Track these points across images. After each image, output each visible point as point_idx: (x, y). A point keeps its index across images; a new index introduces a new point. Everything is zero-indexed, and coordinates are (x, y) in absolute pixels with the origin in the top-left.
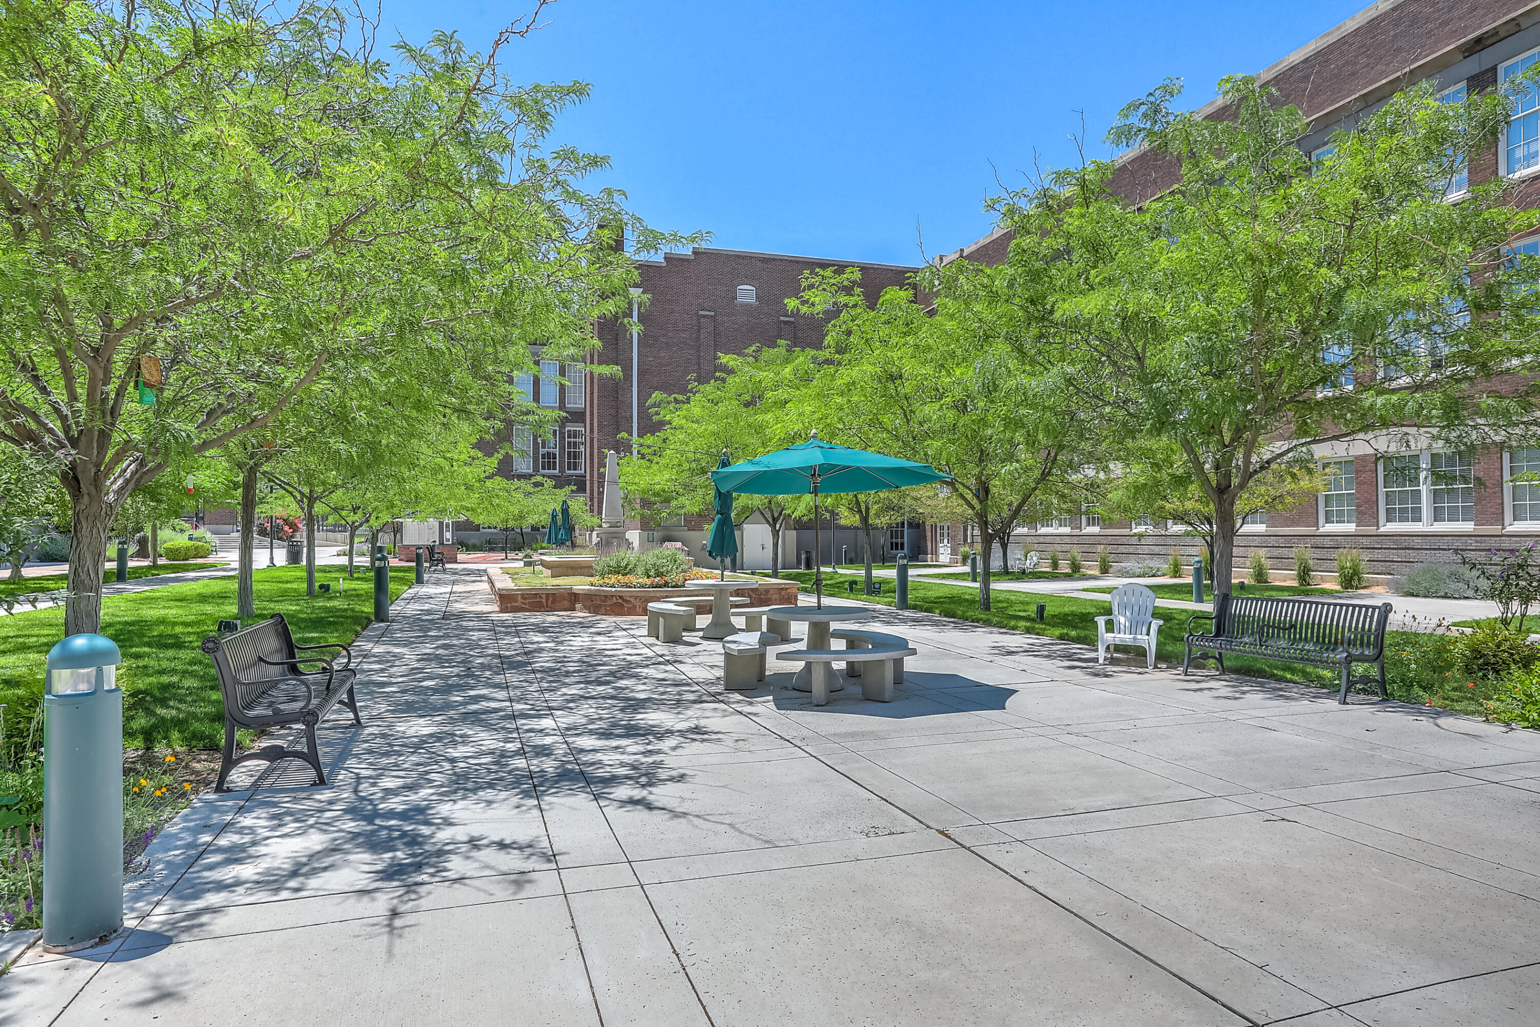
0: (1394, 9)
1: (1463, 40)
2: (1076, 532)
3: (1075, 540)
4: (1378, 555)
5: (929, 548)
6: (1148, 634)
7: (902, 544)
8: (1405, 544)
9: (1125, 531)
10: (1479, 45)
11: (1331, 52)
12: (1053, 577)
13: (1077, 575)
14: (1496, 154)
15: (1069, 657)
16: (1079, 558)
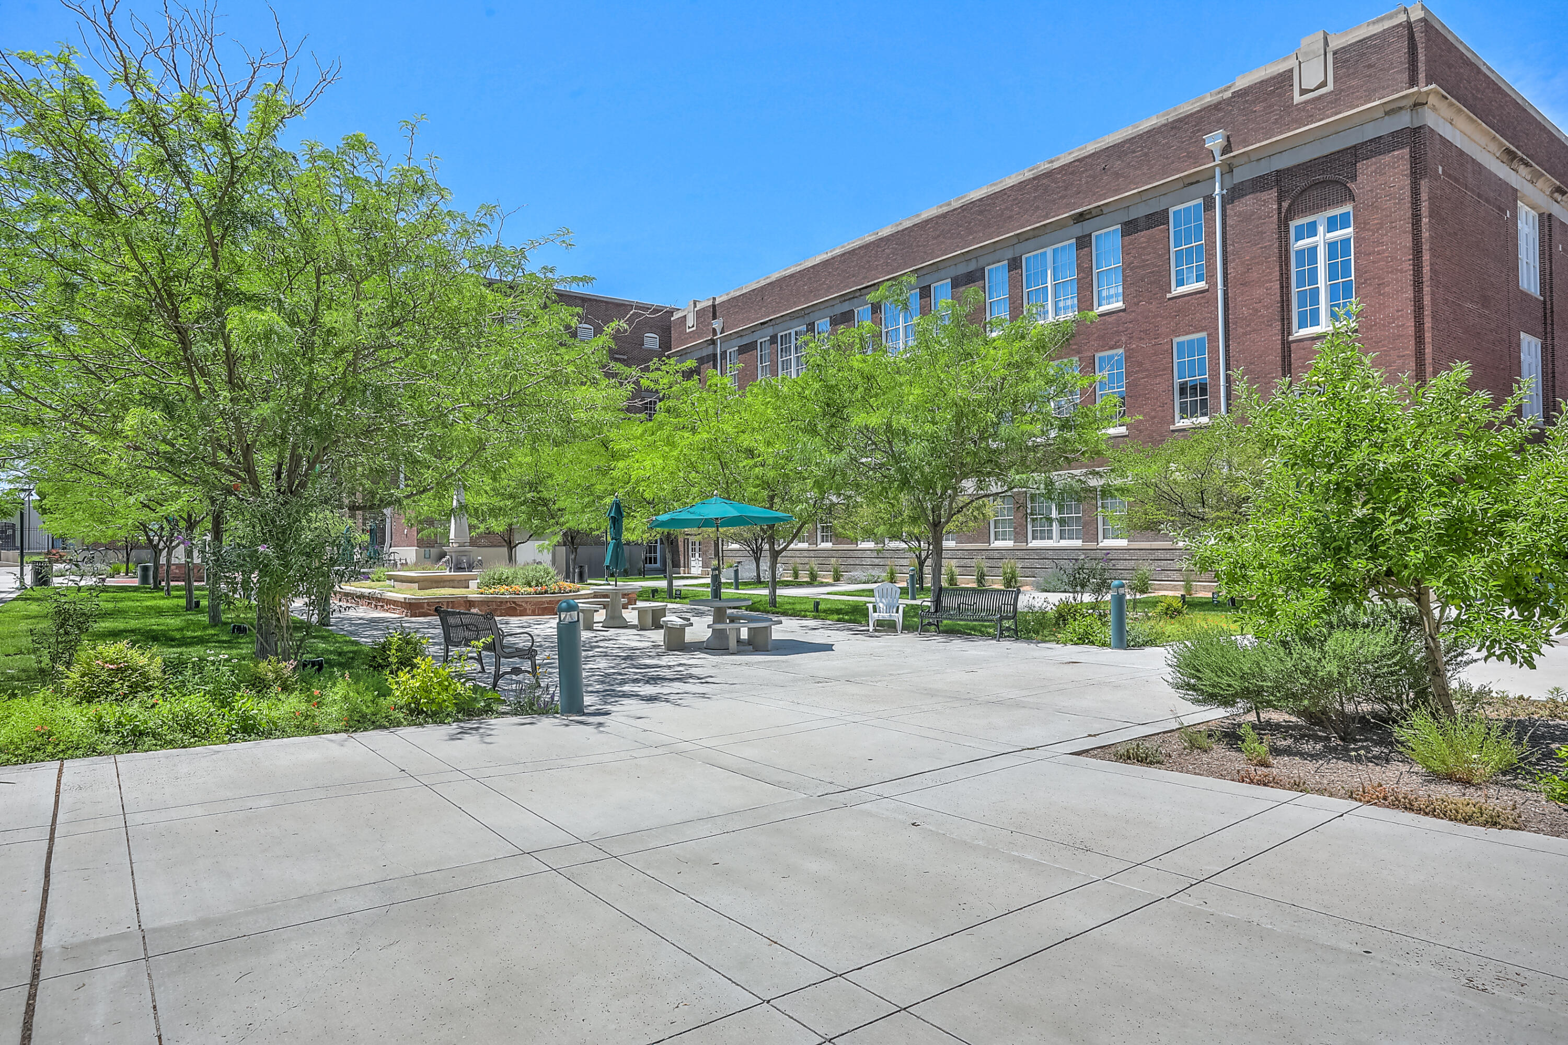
0: (1034, 179)
1: (1073, 212)
2: (813, 547)
3: (812, 554)
4: (1027, 563)
5: (682, 562)
6: (897, 612)
7: (655, 559)
8: (1043, 556)
9: (853, 547)
10: (1080, 218)
11: (997, 198)
12: (801, 585)
13: (816, 583)
14: (1092, 292)
15: (851, 630)
16: (816, 569)
